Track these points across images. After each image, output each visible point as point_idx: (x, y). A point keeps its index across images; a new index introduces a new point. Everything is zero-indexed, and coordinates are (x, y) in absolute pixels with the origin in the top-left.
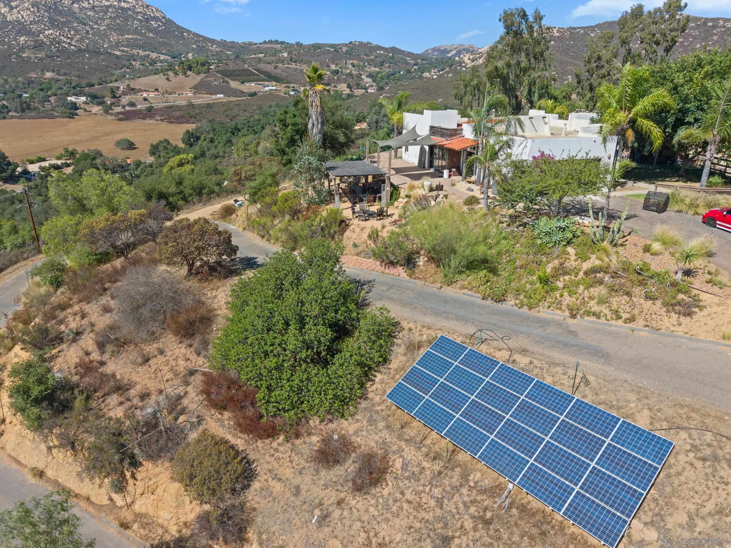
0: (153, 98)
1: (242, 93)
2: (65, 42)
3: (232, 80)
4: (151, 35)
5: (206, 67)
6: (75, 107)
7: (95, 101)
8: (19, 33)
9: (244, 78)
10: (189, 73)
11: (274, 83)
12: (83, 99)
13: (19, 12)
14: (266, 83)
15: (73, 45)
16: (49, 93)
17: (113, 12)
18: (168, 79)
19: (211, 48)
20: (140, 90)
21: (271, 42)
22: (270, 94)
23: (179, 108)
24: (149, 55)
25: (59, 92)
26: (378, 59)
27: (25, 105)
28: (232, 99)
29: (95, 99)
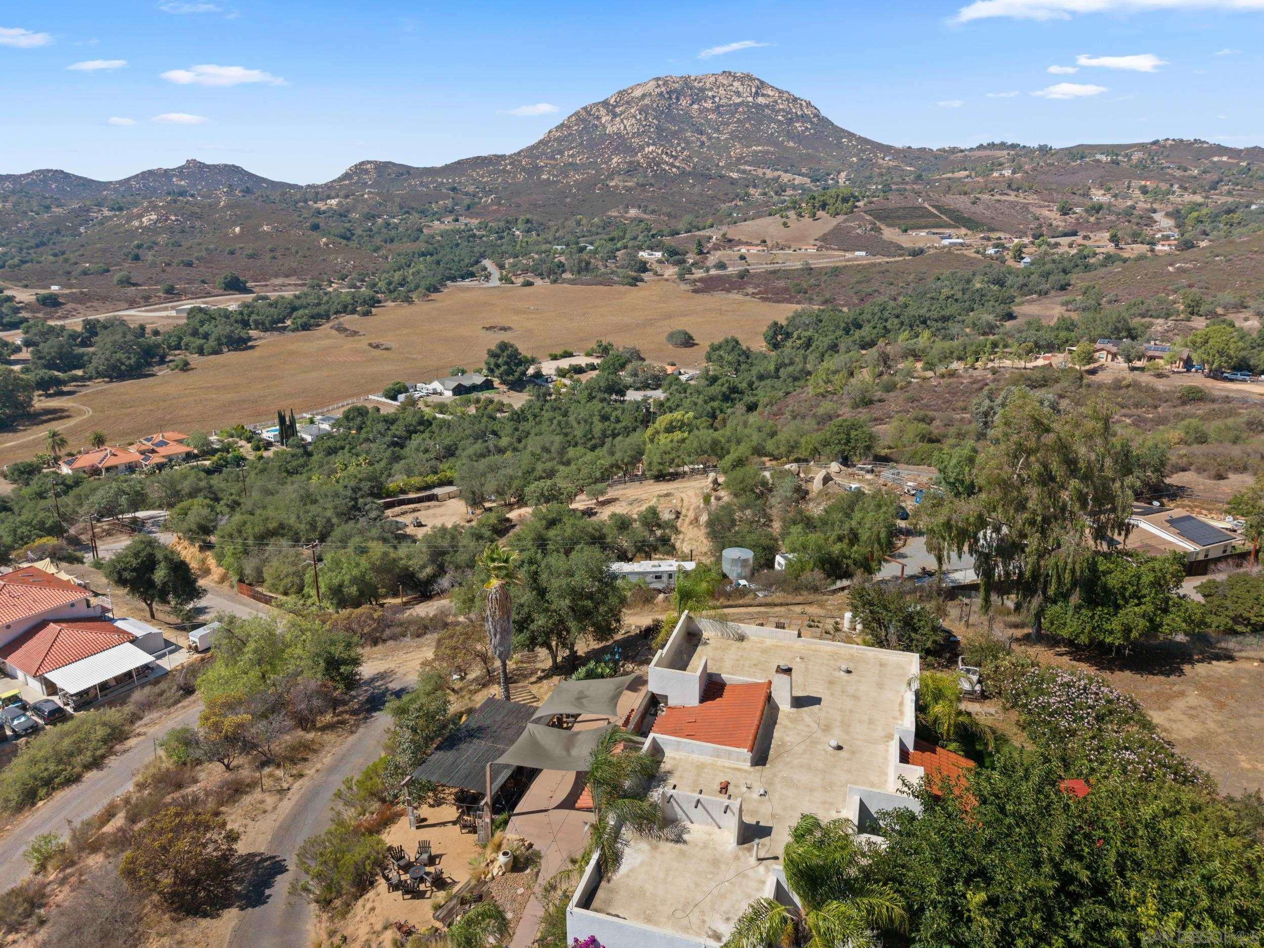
0: (755, 255)
1: (899, 249)
2: (666, 162)
3: (888, 225)
4: (791, 144)
5: (850, 204)
6: (643, 267)
7: (672, 260)
8: (616, 151)
9: (910, 222)
10: (820, 213)
11: (963, 231)
12: (658, 255)
13: (622, 121)
14: (947, 231)
15: (675, 167)
16: (619, 245)
17: (744, 113)
18: (785, 225)
19: (881, 161)
20: (740, 243)
21: (992, 146)
22: (949, 252)
23: (787, 274)
24: (779, 176)
25: (630, 244)
26: (1208, 175)
27: (583, 264)
28: (879, 259)
29: (675, 255)
